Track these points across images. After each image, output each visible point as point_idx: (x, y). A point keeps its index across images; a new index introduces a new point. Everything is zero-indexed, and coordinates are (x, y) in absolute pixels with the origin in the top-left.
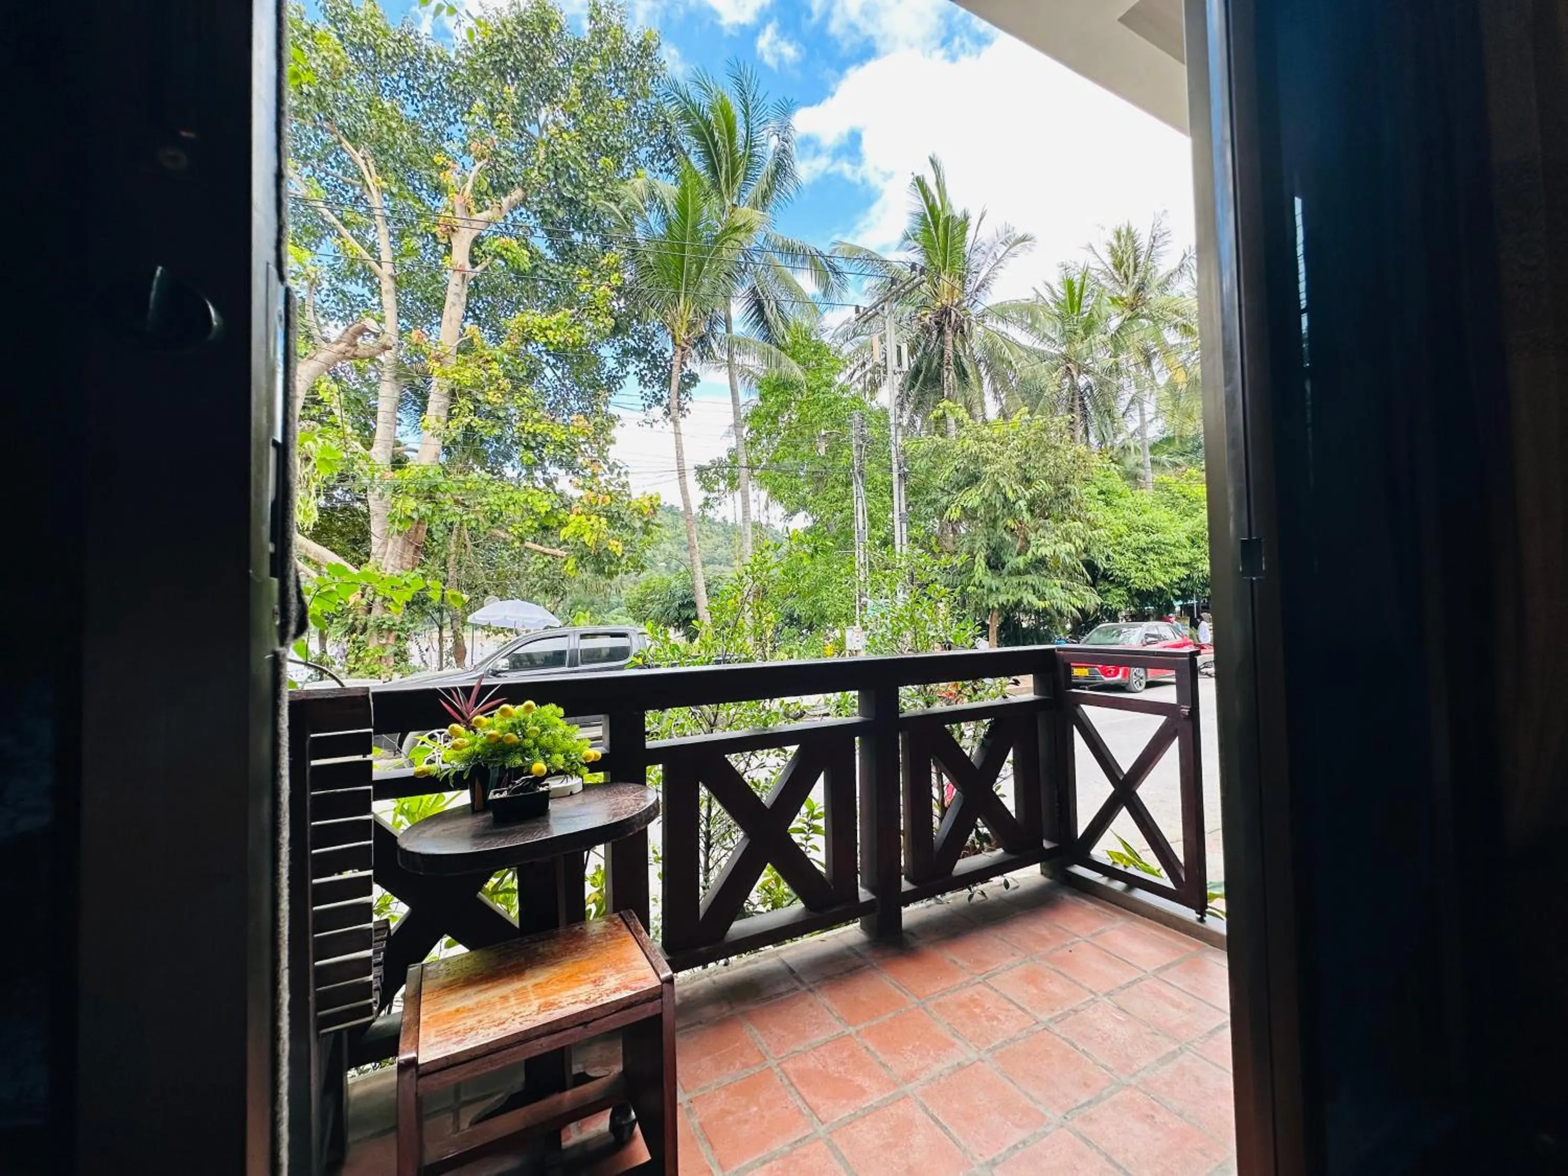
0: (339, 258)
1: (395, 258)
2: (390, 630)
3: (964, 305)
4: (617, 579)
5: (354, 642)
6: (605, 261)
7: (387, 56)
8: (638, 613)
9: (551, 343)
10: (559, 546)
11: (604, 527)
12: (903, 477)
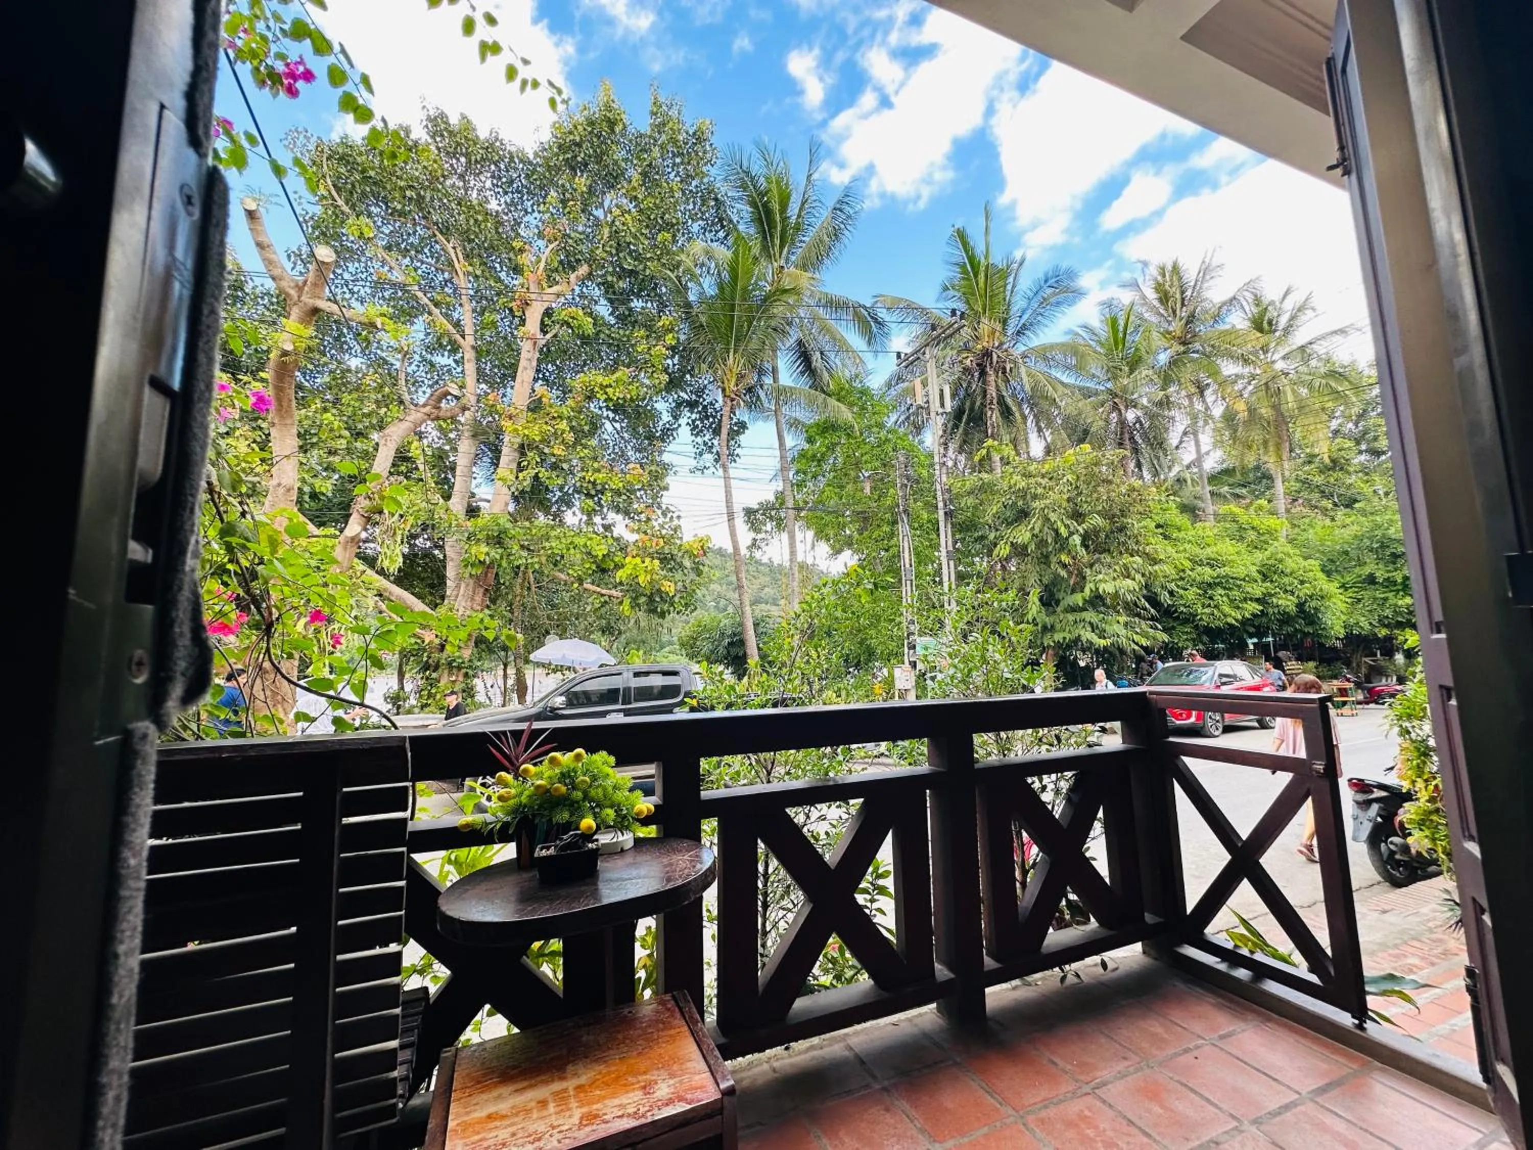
0: (429, 334)
1: (476, 331)
2: (459, 668)
3: (1005, 347)
4: (669, 618)
5: (427, 679)
6: (660, 324)
7: (476, 161)
8: (690, 651)
9: (611, 400)
10: (615, 587)
11: (656, 568)
12: (948, 514)
